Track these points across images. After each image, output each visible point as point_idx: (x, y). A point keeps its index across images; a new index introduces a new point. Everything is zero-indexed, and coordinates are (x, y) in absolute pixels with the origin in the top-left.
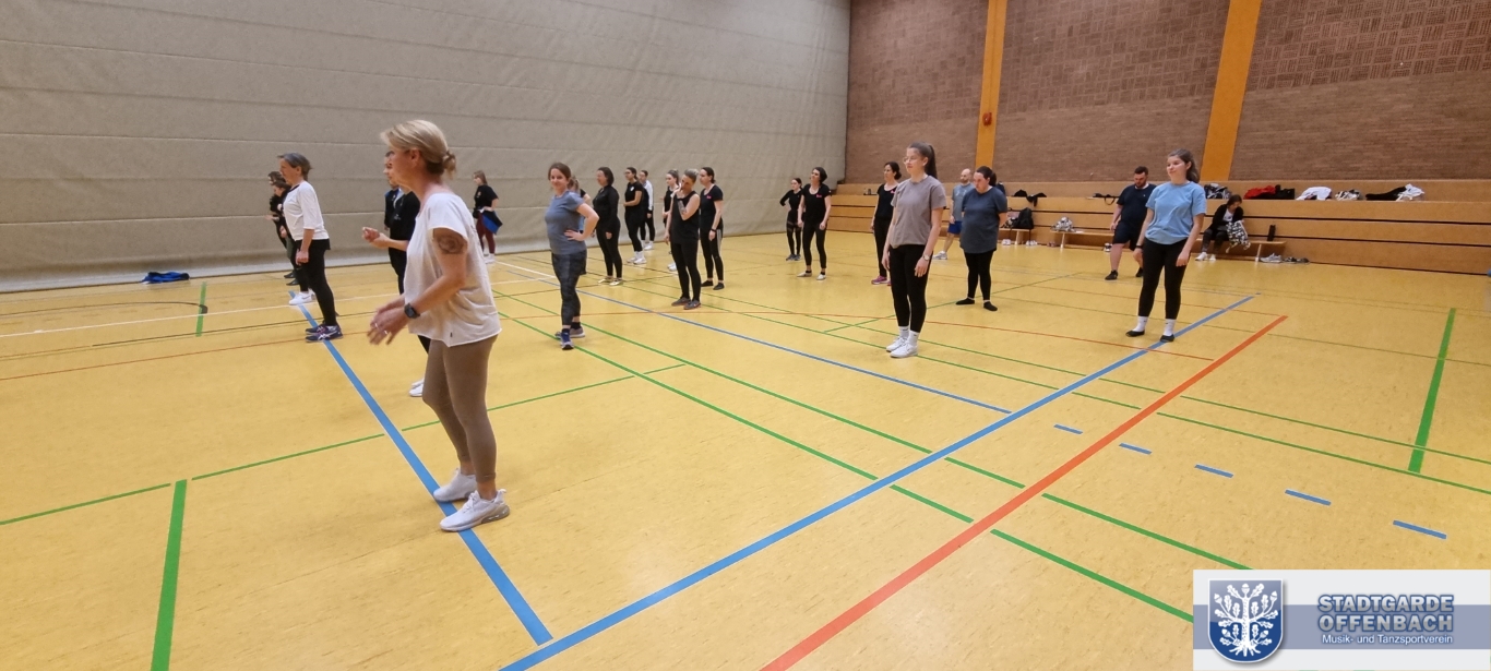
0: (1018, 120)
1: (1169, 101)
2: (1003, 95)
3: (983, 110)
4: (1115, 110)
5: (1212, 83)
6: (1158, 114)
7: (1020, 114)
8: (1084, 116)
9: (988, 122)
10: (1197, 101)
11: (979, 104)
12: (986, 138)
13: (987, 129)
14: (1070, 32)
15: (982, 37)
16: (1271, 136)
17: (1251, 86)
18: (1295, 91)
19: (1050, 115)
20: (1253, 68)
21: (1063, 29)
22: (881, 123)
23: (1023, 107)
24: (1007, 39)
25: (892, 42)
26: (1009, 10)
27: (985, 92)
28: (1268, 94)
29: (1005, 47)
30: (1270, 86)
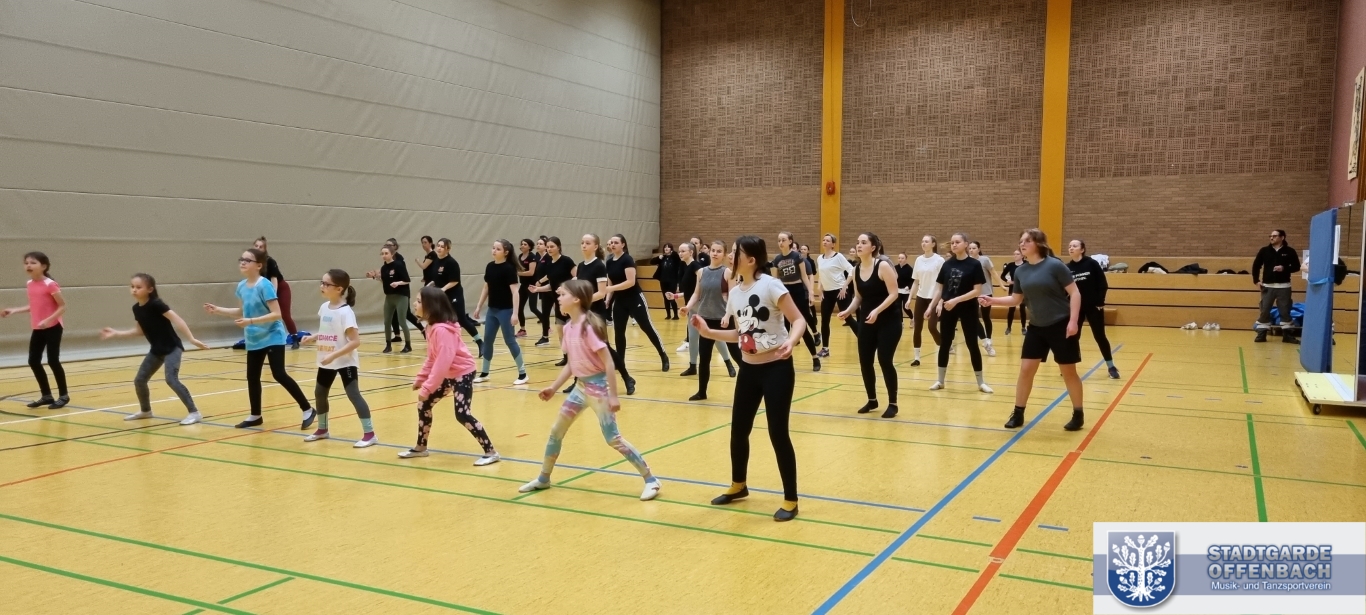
0: (863, 191)
1: (1003, 183)
2: (845, 167)
3: (825, 179)
4: (957, 188)
5: (1038, 170)
6: (995, 194)
7: (865, 186)
8: (929, 190)
9: (831, 191)
10: (1027, 184)
11: (820, 173)
12: (830, 208)
13: (831, 198)
14: (908, 112)
15: (819, 105)
16: (1089, 218)
17: (1068, 174)
18: (1102, 181)
19: (896, 188)
20: (1068, 159)
21: (901, 108)
22: (704, 184)
23: (867, 180)
24: (846, 113)
25: (715, 98)
26: (846, 83)
27: (826, 158)
28: (1084, 182)
29: (844, 117)
30: (1083, 175)
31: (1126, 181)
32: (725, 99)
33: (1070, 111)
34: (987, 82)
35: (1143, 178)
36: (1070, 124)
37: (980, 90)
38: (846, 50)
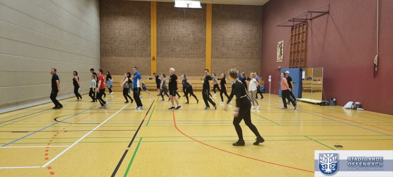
0: (163, 59)
1: (197, 59)
2: (158, 53)
3: (152, 56)
4: (186, 59)
5: (205, 56)
6: (196, 61)
7: (163, 58)
8: (180, 60)
9: (154, 59)
10: (203, 59)
11: (150, 54)
12: (154, 64)
13: (154, 61)
14: (174, 40)
15: (150, 36)
16: (217, 68)
17: (212, 57)
18: (219, 60)
19: (171, 59)
20: (212, 54)
21: (172, 38)
22: (115, 56)
23: (164, 56)
24: (157, 38)
25: (118, 31)
26: (157, 31)
27: (152, 51)
28: (215, 60)
29: (157, 40)
30: (215, 58)
31: (224, 60)
33: (212, 43)
34: (193, 34)
35: (227, 59)
36: (212, 46)
37: (191, 36)
38: (157, 23)
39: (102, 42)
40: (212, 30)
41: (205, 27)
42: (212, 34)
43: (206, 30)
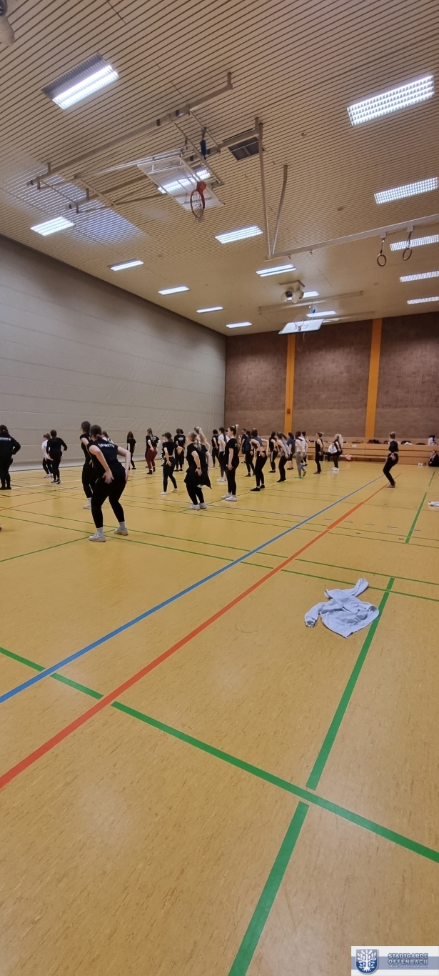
0: (301, 412)
1: (353, 410)
2: (294, 404)
3: (287, 407)
4: (336, 411)
5: (366, 405)
6: (350, 414)
7: (302, 410)
8: (325, 412)
9: (289, 412)
10: (362, 410)
11: (284, 405)
12: (289, 418)
13: (288, 415)
14: (318, 382)
15: (285, 380)
16: (385, 424)
17: (377, 407)
18: (390, 410)
19: (313, 411)
20: (377, 401)
21: (316, 381)
22: (241, 409)
23: (302, 408)
24: (295, 381)
25: (246, 376)
26: (295, 373)
27: (287, 401)
28: (383, 410)
29: (294, 384)
30: (383, 407)
31: (399, 410)
32: (249, 377)
33: (379, 383)
34: (348, 371)
35: (406, 409)
36: (379, 388)
37: (345, 375)
38: (296, 359)
39: (226, 392)
40: (380, 362)
41: (369, 357)
42: (380, 369)
43: (369, 362)
